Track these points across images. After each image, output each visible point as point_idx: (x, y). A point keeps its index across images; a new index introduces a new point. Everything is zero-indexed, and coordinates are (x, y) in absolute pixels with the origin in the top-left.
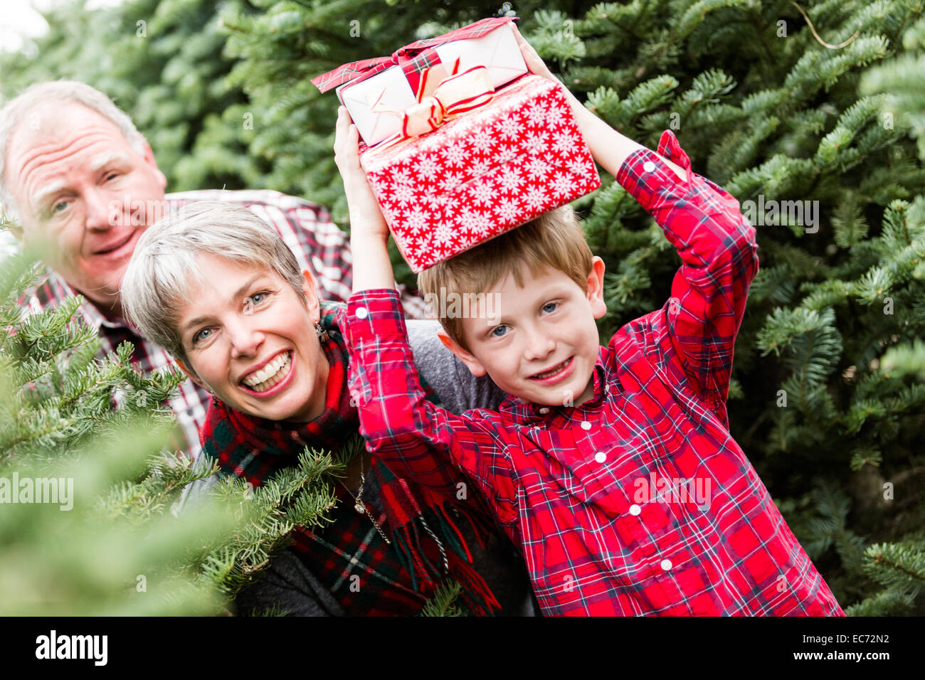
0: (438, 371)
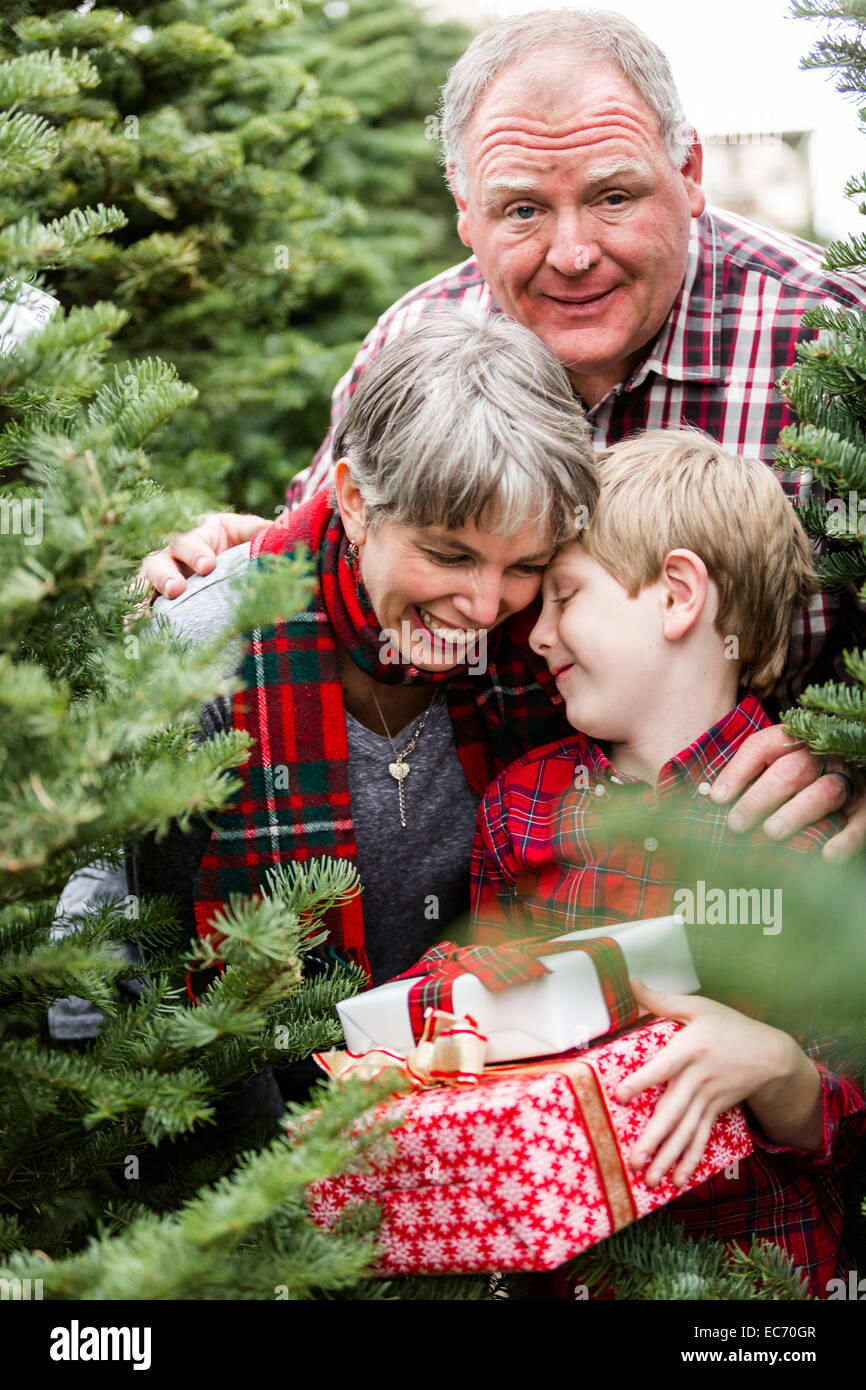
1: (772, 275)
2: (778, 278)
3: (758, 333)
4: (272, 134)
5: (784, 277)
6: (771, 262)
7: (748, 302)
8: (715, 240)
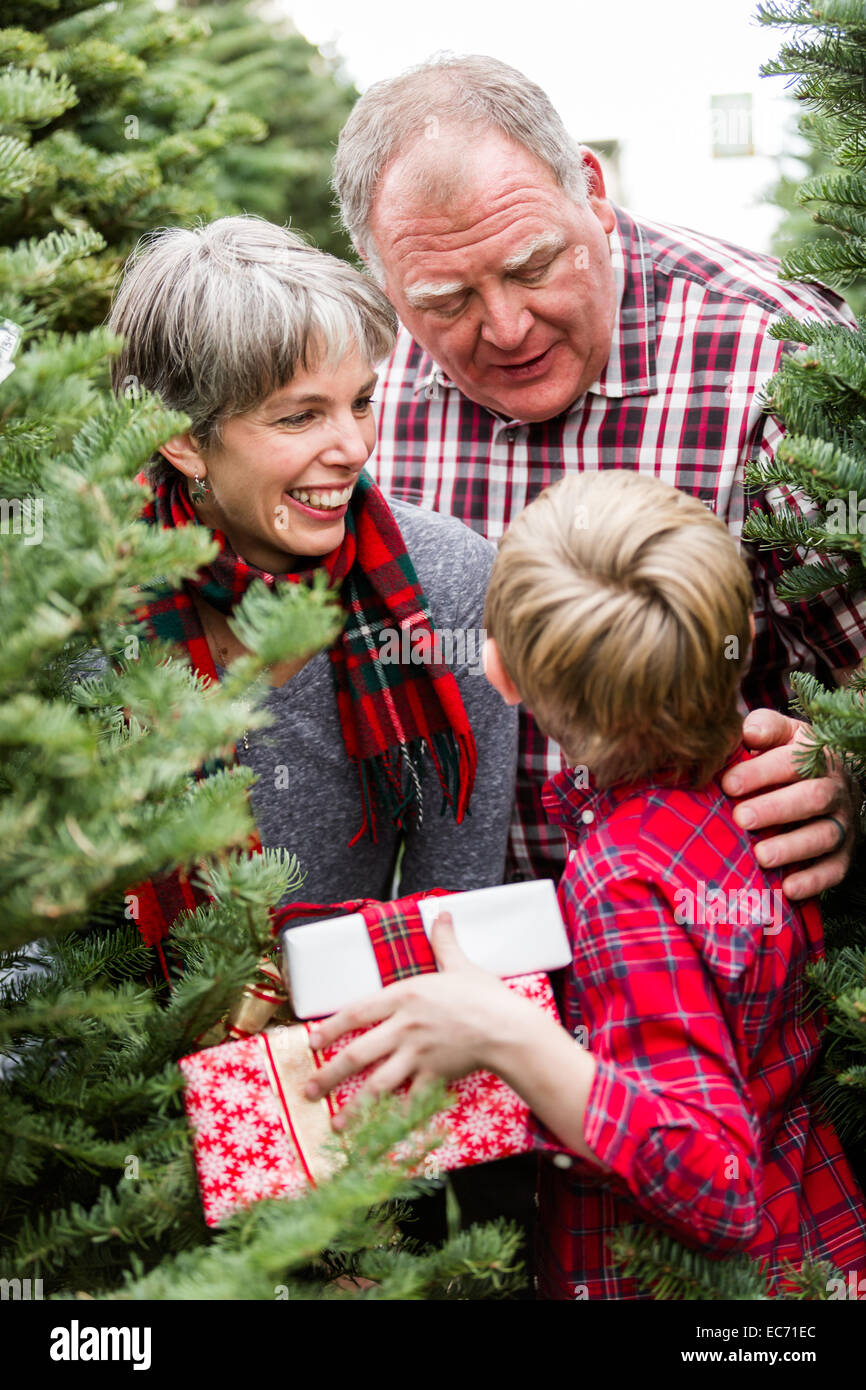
0: (439, 566)
1: (697, 281)
2: (703, 284)
3: (680, 340)
4: (186, 153)
5: (709, 283)
6: (696, 268)
7: (672, 309)
8: (641, 248)
